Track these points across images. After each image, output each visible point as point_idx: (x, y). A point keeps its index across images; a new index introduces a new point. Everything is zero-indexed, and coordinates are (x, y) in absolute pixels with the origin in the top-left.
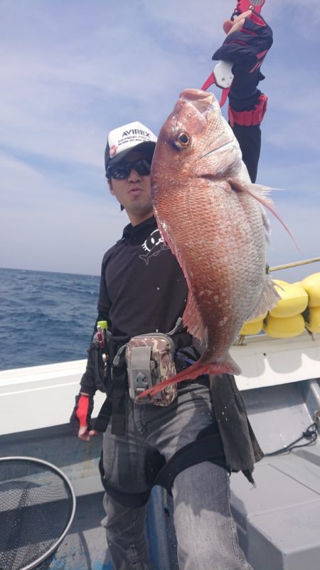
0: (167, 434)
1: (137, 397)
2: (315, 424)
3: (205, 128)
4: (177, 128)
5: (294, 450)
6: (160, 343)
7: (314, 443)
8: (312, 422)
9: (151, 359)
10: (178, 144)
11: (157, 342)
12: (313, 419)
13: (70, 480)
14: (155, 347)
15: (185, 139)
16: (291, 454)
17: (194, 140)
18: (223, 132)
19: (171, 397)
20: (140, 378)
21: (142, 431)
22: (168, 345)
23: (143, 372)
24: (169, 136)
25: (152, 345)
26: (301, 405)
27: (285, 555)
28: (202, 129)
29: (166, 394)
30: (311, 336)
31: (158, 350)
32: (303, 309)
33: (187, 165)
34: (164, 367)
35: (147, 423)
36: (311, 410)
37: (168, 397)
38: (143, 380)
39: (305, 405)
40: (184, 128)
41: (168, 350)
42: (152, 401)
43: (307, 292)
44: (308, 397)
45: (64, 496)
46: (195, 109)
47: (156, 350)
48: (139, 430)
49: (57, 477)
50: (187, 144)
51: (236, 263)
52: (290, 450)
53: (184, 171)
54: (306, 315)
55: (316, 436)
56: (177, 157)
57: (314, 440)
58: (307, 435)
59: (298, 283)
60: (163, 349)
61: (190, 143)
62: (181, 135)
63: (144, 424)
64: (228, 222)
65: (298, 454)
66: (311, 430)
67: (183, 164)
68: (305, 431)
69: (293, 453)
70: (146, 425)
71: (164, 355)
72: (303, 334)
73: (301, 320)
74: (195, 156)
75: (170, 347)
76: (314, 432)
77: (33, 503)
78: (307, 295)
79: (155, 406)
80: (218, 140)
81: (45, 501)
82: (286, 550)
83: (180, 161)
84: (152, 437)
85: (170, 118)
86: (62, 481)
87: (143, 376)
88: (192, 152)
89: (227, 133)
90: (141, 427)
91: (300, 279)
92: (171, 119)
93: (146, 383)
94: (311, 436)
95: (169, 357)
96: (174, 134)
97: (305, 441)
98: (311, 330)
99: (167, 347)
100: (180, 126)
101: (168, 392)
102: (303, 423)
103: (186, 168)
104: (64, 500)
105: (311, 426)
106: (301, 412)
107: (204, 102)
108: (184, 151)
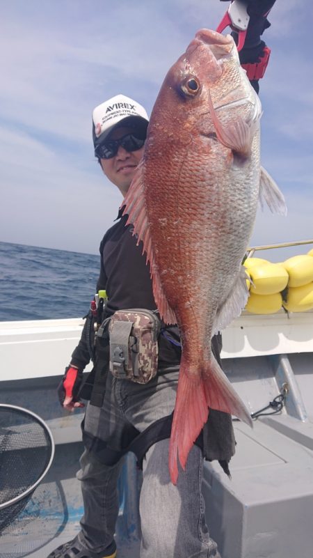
0: (144, 409)
1: (115, 371)
2: (281, 395)
3: (219, 77)
4: (187, 72)
5: (261, 417)
6: (142, 319)
7: (279, 412)
8: (279, 393)
9: (131, 335)
10: (185, 89)
11: (140, 318)
12: (280, 391)
13: (50, 428)
14: (137, 323)
15: (194, 85)
16: (257, 421)
17: (204, 89)
18: (239, 86)
19: (149, 376)
20: (117, 352)
21: (122, 403)
22: (150, 323)
23: (121, 347)
24: (176, 80)
25: (134, 321)
26: (271, 379)
27: (246, 507)
28: (215, 78)
29: (144, 372)
30: (286, 314)
31: (139, 327)
32: (283, 288)
33: (192, 118)
34: (144, 345)
35: (127, 396)
36: (279, 382)
37: (145, 375)
38: (120, 355)
39: (274, 378)
40: (194, 74)
41: (150, 328)
42: (129, 377)
43: (288, 273)
44: (279, 371)
45: (44, 443)
46: (211, 53)
47: (137, 326)
48: (119, 402)
49: (38, 425)
50: (195, 91)
51: (208, 250)
52: (257, 417)
53: (188, 125)
54: (285, 294)
55: (282, 406)
56: (181, 107)
57: (280, 410)
58: (273, 405)
59: (280, 264)
60: (145, 326)
61: (199, 92)
62: (190, 80)
63: (124, 397)
64: (215, 208)
65: (263, 421)
66: (278, 400)
67: (187, 117)
68: (272, 401)
69: (259, 420)
70: (126, 398)
71: (144, 333)
72: (279, 312)
73: (279, 299)
74: (204, 109)
75: (153, 325)
76: (279, 403)
77: (14, 448)
78: (287, 275)
79: (133, 382)
80: (232, 93)
81: (24, 447)
82: (247, 503)
83: (185, 111)
84: (130, 410)
85: (180, 60)
86: (42, 429)
87: (121, 351)
88: (200, 103)
89: (243, 87)
90: (121, 400)
91: (282, 260)
92: (182, 61)
93: (123, 359)
94: (277, 406)
95: (151, 335)
96: (182, 79)
97: (270, 410)
98: (287, 308)
99: (150, 325)
100: (189, 70)
101: (146, 370)
102: (270, 393)
103: (190, 122)
104: (43, 447)
105: (277, 397)
106: (270, 383)
107: (222, 49)
108: (191, 101)
